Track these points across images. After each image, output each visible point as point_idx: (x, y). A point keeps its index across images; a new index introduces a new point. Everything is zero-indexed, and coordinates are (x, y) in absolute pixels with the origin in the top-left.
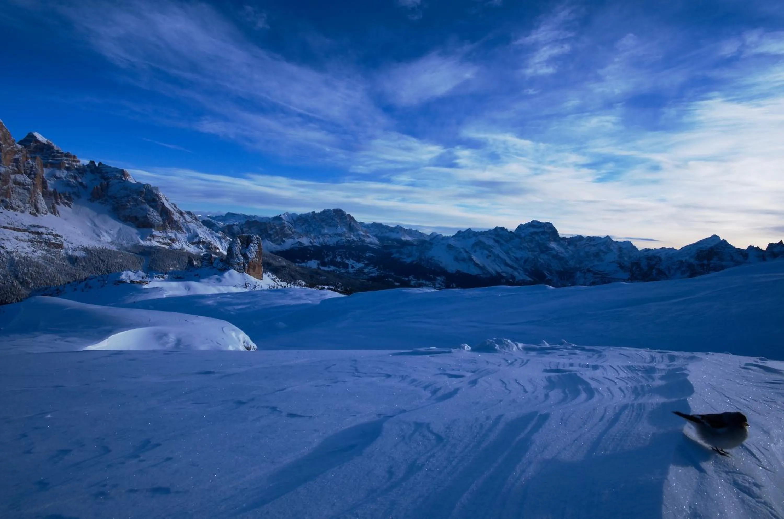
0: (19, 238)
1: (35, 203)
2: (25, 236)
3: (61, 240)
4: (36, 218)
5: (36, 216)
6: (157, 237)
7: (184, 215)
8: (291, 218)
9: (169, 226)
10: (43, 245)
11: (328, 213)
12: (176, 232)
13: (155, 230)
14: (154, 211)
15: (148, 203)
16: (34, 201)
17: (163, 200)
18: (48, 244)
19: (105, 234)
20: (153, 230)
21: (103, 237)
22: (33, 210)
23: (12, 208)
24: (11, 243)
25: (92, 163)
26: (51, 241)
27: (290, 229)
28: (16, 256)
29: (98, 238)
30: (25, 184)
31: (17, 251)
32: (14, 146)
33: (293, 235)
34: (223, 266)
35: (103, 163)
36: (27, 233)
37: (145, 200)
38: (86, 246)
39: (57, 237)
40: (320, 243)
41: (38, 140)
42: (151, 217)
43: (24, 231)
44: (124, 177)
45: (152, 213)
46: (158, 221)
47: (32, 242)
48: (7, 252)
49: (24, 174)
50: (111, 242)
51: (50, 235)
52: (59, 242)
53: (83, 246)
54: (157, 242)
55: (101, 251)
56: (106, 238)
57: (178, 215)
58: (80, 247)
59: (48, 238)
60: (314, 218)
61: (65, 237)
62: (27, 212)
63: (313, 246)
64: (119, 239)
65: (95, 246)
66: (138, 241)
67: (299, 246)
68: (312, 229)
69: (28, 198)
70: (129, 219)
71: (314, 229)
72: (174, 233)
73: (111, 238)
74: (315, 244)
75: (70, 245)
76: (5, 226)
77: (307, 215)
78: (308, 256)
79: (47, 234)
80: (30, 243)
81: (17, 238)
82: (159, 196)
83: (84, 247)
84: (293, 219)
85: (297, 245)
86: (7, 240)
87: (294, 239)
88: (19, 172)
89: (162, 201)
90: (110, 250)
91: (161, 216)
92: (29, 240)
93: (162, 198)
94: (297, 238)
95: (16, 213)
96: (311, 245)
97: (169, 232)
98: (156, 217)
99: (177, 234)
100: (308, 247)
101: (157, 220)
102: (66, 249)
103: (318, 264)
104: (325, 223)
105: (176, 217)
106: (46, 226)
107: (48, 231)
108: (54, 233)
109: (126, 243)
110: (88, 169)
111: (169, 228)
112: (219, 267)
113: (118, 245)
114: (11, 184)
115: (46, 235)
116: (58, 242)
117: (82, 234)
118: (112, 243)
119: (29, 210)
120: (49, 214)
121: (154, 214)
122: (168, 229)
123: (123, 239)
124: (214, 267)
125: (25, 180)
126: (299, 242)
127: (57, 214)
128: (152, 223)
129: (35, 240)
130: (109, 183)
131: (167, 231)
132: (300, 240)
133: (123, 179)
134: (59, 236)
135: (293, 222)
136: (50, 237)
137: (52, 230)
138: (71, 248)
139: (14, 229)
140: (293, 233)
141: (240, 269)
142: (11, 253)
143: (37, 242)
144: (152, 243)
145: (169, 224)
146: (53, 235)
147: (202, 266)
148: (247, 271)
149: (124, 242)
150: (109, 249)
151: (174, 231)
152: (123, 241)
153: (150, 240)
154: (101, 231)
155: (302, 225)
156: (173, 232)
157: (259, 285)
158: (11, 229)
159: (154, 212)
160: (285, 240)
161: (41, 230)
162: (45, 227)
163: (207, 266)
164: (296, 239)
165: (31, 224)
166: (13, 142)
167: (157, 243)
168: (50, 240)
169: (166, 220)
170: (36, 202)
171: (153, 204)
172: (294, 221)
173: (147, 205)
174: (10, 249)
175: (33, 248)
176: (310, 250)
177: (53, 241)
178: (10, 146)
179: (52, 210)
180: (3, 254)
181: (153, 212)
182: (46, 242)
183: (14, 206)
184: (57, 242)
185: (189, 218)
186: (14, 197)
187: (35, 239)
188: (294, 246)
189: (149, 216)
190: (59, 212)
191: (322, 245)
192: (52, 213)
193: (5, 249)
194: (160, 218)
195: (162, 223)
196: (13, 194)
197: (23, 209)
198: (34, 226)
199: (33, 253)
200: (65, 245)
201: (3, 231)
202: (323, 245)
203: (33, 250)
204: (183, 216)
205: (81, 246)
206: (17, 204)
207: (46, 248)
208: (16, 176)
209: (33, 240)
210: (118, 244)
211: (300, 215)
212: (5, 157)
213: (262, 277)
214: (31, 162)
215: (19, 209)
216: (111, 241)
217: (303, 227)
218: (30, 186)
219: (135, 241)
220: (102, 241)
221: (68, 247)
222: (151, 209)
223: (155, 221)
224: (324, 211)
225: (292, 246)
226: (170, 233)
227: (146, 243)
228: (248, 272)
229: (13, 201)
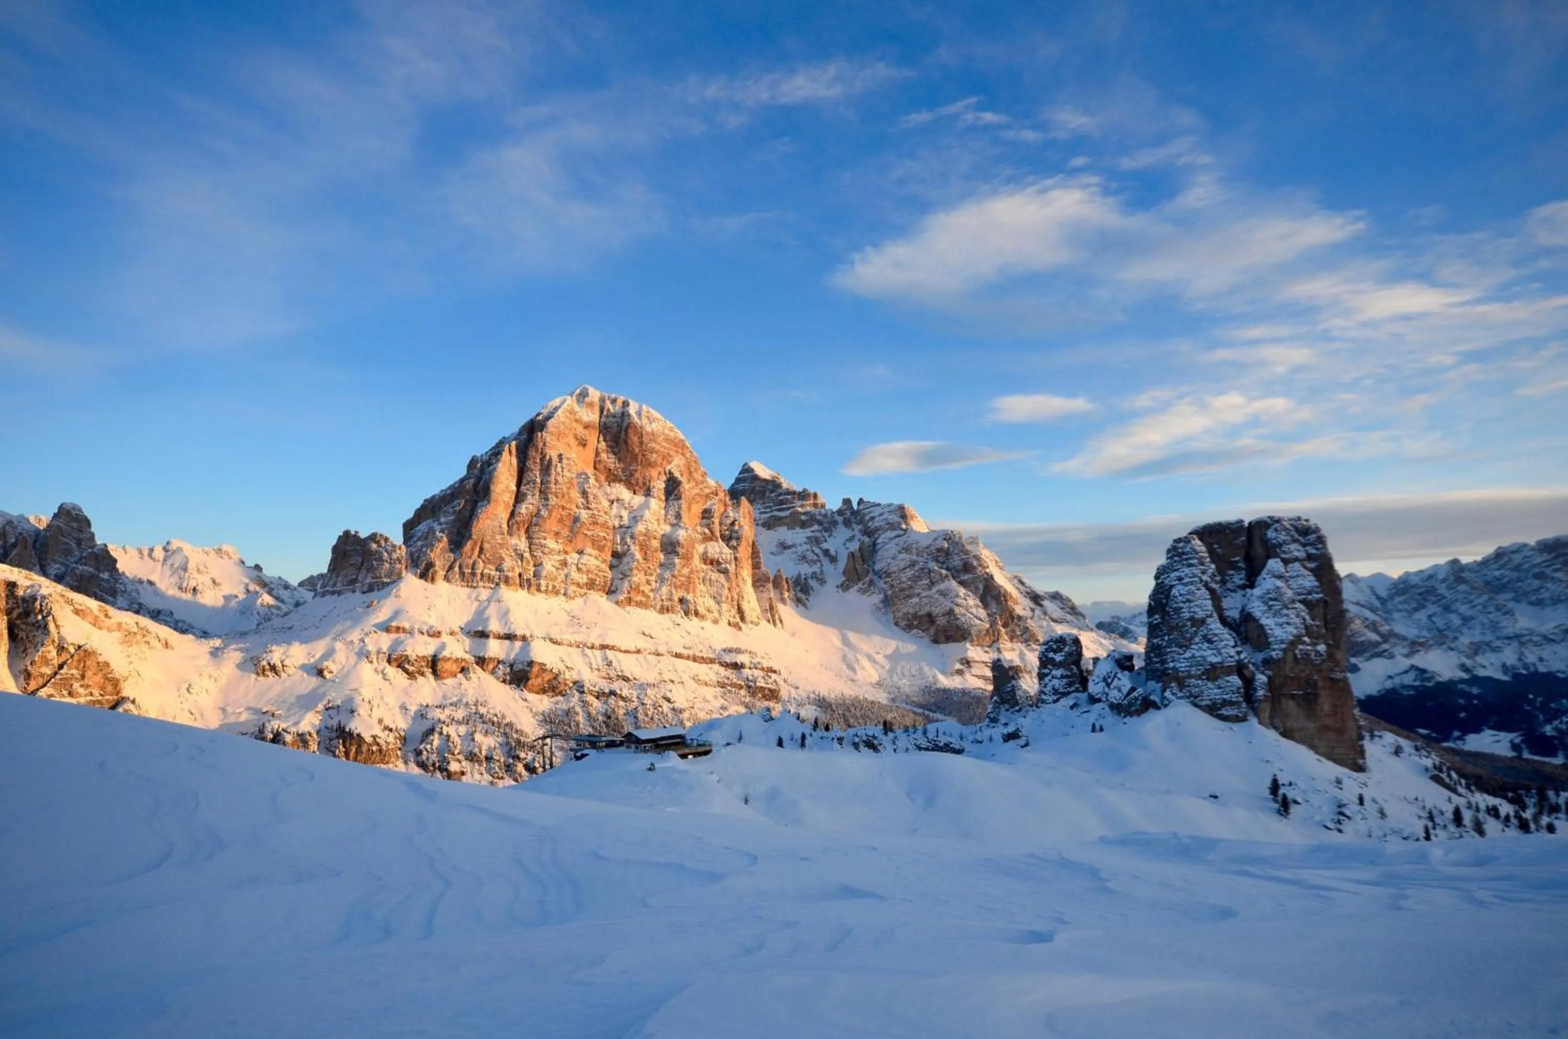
0: (701, 678)
1: (738, 601)
2: (713, 672)
3: (778, 680)
4: (739, 633)
5: (740, 629)
6: (977, 665)
7: (1042, 602)
8: (1368, 591)
9: (1006, 633)
10: (743, 692)
11: (1517, 558)
12: (1024, 649)
13: (972, 645)
14: (969, 596)
15: (954, 578)
16: (736, 596)
17: (991, 568)
18: (751, 691)
19: (865, 662)
20: (968, 645)
21: (862, 671)
22: (734, 617)
23: (697, 614)
24: (685, 689)
25: (847, 502)
26: (758, 684)
27: (1373, 627)
28: (689, 720)
29: (851, 674)
30: (721, 561)
31: (693, 708)
32: (705, 485)
33: (1385, 646)
34: (1133, 690)
35: (865, 499)
36: (716, 667)
37: (948, 569)
38: (824, 693)
39: (770, 674)
40: (1505, 668)
41: (756, 475)
42: (963, 611)
43: (712, 661)
44: (906, 523)
45: (964, 601)
46: (978, 622)
47: (722, 687)
48: (674, 709)
49: (720, 540)
50: (877, 684)
51: (756, 668)
52: (772, 684)
53: (817, 693)
54: (979, 677)
55: (853, 705)
56: (869, 673)
57: (1028, 603)
58: (812, 696)
59: (752, 675)
60: (1460, 580)
61: (784, 674)
62: (724, 623)
63: (1475, 680)
64: (895, 675)
65: (842, 694)
66: (934, 677)
67: (1417, 683)
68: (1456, 621)
69: (726, 591)
70: (915, 623)
71: (1466, 620)
72: (1017, 652)
73: (877, 671)
74: (1482, 673)
75: (793, 691)
76: (678, 652)
77: (1430, 576)
78: (1462, 715)
79: (752, 666)
80: (718, 689)
81: (696, 679)
82: (980, 558)
83: (819, 696)
84: (1374, 593)
85: (1409, 679)
86: (679, 683)
87: (1391, 657)
88: (711, 538)
89: (988, 570)
90: (872, 702)
91: (986, 606)
92: (718, 682)
93: (989, 563)
94: (1407, 656)
95: (704, 624)
96: (1465, 676)
97: (1005, 649)
98: (974, 610)
99: (1026, 652)
100: (1451, 684)
101: (976, 617)
102: (784, 701)
103: (1515, 747)
104: (1510, 596)
105: (1022, 607)
106: (752, 650)
107: (753, 661)
108: (765, 664)
109: (908, 683)
110: (840, 519)
111: (1006, 637)
112: (1115, 696)
113: (890, 690)
114: (696, 562)
115: (750, 668)
116: (770, 686)
117: (821, 665)
118: (879, 684)
119: (728, 617)
120: (764, 623)
121: (968, 604)
122: (1004, 640)
123: (903, 675)
124: (1093, 700)
125: (721, 553)
126: (1413, 667)
127: (778, 622)
128: (966, 626)
129: (729, 682)
130: (877, 542)
131: (1002, 646)
132: (1420, 660)
133: (904, 526)
134: (775, 672)
135: (1377, 604)
136: (757, 673)
137: (763, 658)
138: (795, 698)
139: (695, 659)
140: (1385, 638)
141: (1225, 703)
142: (681, 711)
143: (731, 685)
144: (966, 680)
145: (1005, 625)
146: (762, 669)
147: (1043, 697)
148: (1267, 714)
149: (905, 681)
150: (870, 698)
151: (1019, 644)
152: (901, 679)
153: (960, 672)
154: (858, 655)
155: (1416, 610)
156: (1016, 648)
157: (1361, 801)
158: (688, 658)
159: (968, 598)
160: (1360, 665)
161: (740, 659)
162: (750, 652)
163: (1060, 695)
164: (1399, 658)
165: (724, 647)
166: (703, 476)
167: (976, 679)
168: (755, 683)
169: (998, 616)
170: (741, 596)
171: (966, 577)
172: (1379, 598)
173: (954, 582)
174: (680, 703)
175: (722, 701)
176: (1469, 696)
177: (761, 683)
178: (697, 485)
179: (769, 615)
180: (667, 715)
181: (966, 600)
182: (749, 687)
183: (702, 610)
184: (768, 686)
185: (1056, 610)
186: (701, 591)
187: (728, 678)
188: (1397, 680)
189: (957, 610)
190: (783, 619)
191: (1516, 676)
192: (769, 621)
193: (672, 703)
194: (982, 613)
195: (988, 626)
196: (700, 584)
197: (716, 615)
198: (730, 651)
199: (721, 711)
200: (784, 694)
201: (674, 665)
202: (1521, 675)
203: (723, 704)
204: (1041, 605)
205: (814, 693)
206: (707, 604)
207: (748, 700)
208: (706, 547)
209: (726, 681)
210: (891, 687)
211: (1400, 577)
212: (689, 508)
213: (1362, 753)
214: (731, 514)
215: (709, 615)
216: (877, 679)
217: (1422, 616)
218: (730, 564)
219: (928, 678)
220: (859, 680)
221: (790, 697)
222: (962, 591)
223: (972, 622)
224: (1500, 554)
225: (1389, 684)
226: (1009, 651)
227: (951, 681)
228: (1271, 717)
229: (700, 598)
